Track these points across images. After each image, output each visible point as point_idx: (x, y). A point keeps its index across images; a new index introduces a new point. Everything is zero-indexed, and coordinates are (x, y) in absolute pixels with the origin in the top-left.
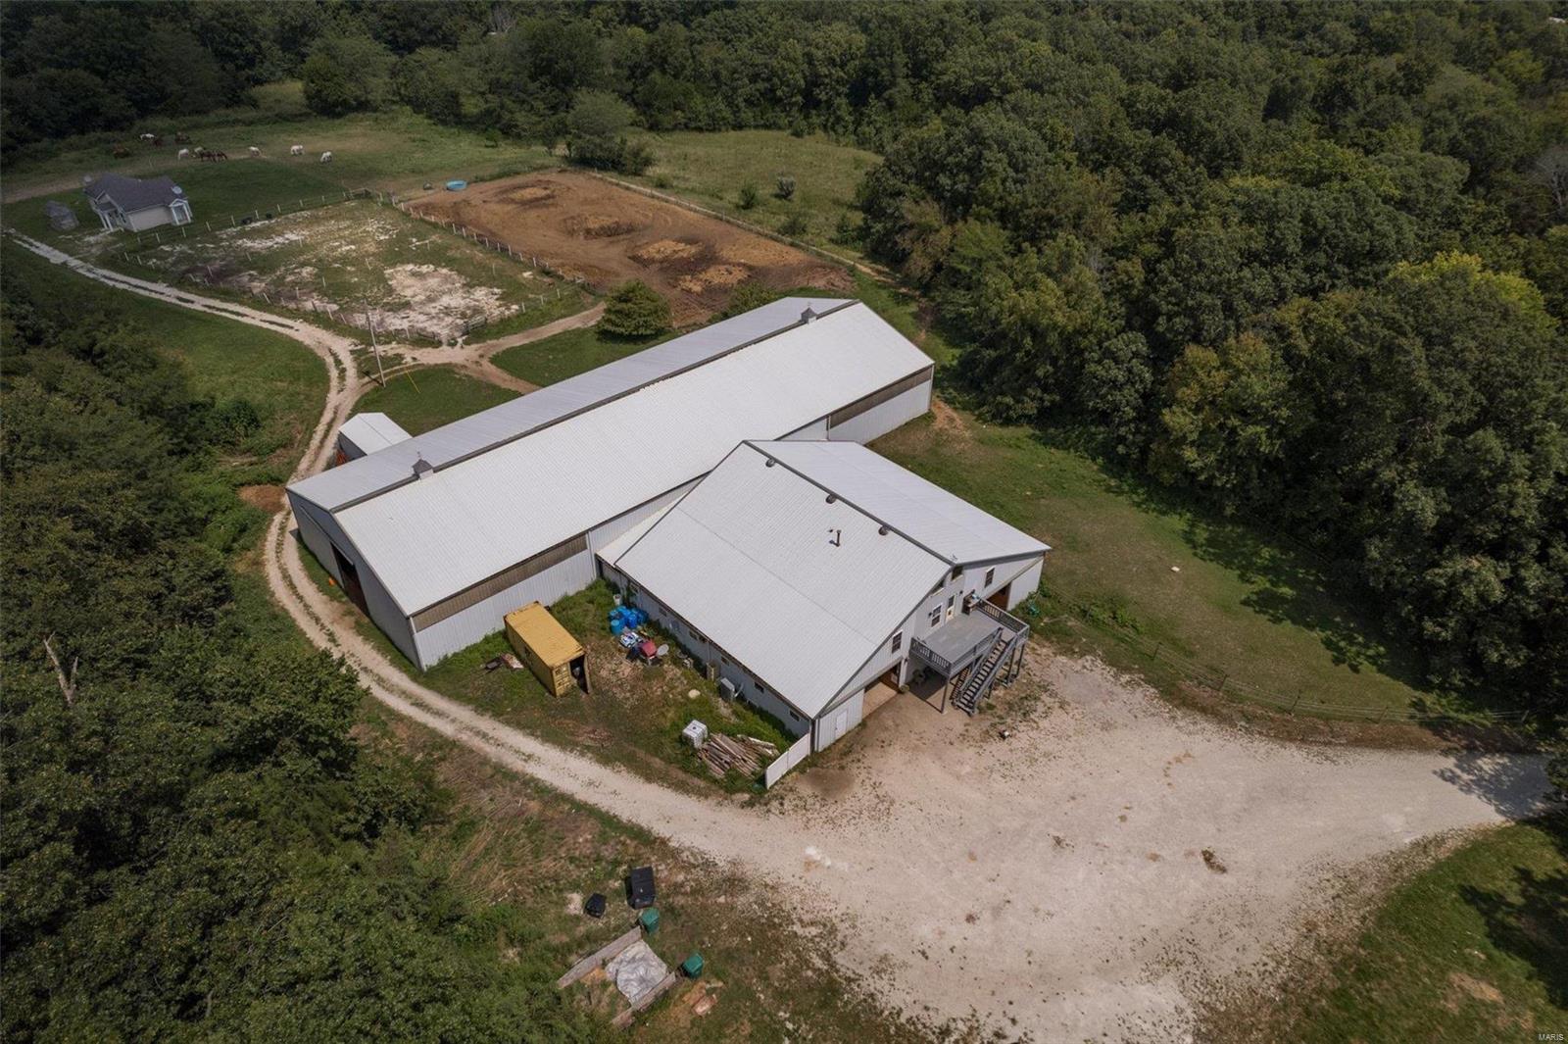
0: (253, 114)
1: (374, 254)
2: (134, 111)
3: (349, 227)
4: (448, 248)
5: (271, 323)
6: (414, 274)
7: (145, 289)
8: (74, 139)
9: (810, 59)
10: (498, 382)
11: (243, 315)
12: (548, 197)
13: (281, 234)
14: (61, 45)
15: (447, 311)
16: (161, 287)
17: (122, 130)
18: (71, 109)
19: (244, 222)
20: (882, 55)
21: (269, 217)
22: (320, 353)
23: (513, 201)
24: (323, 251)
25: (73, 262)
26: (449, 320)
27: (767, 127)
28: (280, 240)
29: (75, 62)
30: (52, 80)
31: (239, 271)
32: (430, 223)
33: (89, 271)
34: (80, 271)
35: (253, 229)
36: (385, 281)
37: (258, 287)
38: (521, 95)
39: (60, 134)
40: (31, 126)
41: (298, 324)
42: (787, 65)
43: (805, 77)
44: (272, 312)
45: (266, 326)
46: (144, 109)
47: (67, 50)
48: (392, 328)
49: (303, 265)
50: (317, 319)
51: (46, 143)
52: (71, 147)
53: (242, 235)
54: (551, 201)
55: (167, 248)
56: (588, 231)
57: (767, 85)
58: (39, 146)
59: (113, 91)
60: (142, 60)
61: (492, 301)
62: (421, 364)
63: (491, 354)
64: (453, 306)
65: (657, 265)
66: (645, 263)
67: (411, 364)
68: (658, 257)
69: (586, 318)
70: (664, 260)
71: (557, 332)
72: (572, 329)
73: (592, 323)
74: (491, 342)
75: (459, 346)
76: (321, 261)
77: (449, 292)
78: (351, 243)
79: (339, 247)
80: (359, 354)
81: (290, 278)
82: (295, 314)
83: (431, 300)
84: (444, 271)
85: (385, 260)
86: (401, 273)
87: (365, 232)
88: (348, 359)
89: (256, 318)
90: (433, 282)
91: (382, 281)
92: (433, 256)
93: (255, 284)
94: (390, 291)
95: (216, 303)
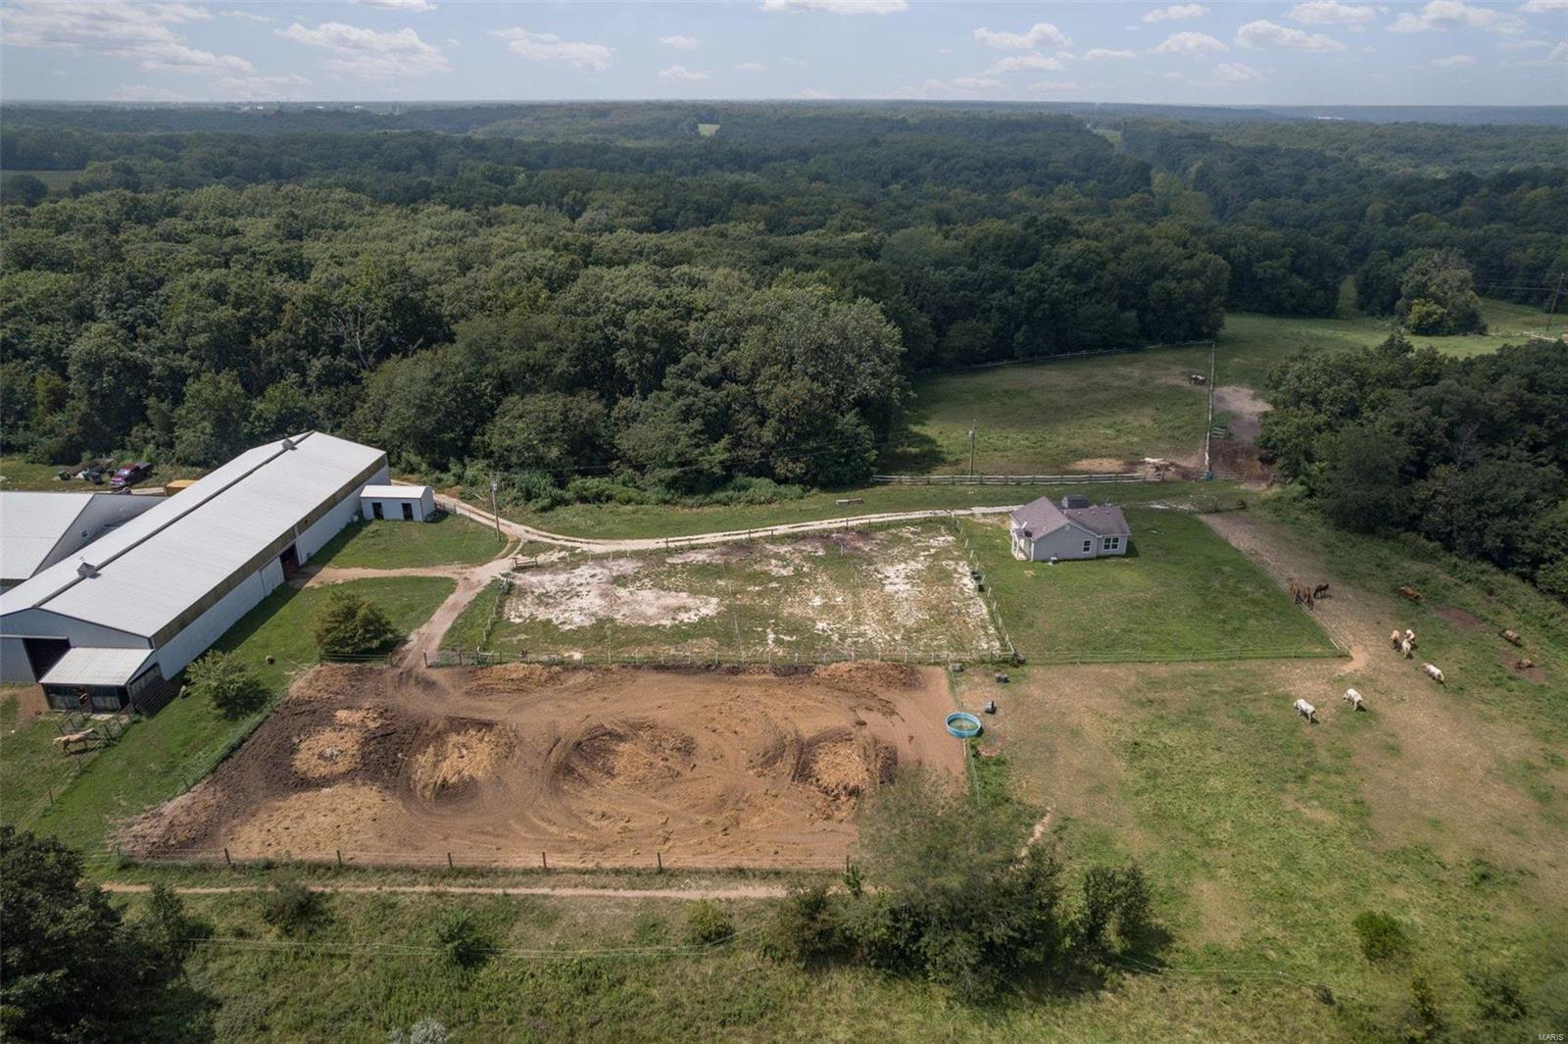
1: (774, 606)
6: (683, 609)
26: (550, 588)
28: (896, 580)
49: (801, 574)
61: (552, 616)
62: (503, 557)
63: (461, 583)
64: (575, 599)
65: (440, 726)
66: (459, 724)
67: (512, 555)
68: (454, 738)
69: (429, 639)
70: (439, 737)
71: (436, 617)
72: (425, 626)
73: (413, 637)
74: (479, 590)
75: (499, 576)
76: (800, 582)
77: (612, 608)
78: (829, 607)
79: (828, 598)
80: (567, 548)
81: (774, 561)
82: (693, 548)
83: (608, 595)
84: (666, 623)
85: (748, 607)
86: (701, 605)
87: (860, 623)
88: (565, 543)
89: (715, 537)
90: (651, 610)
91: (697, 592)
92: (717, 630)
93: (786, 548)
94: (663, 588)
95: (775, 533)
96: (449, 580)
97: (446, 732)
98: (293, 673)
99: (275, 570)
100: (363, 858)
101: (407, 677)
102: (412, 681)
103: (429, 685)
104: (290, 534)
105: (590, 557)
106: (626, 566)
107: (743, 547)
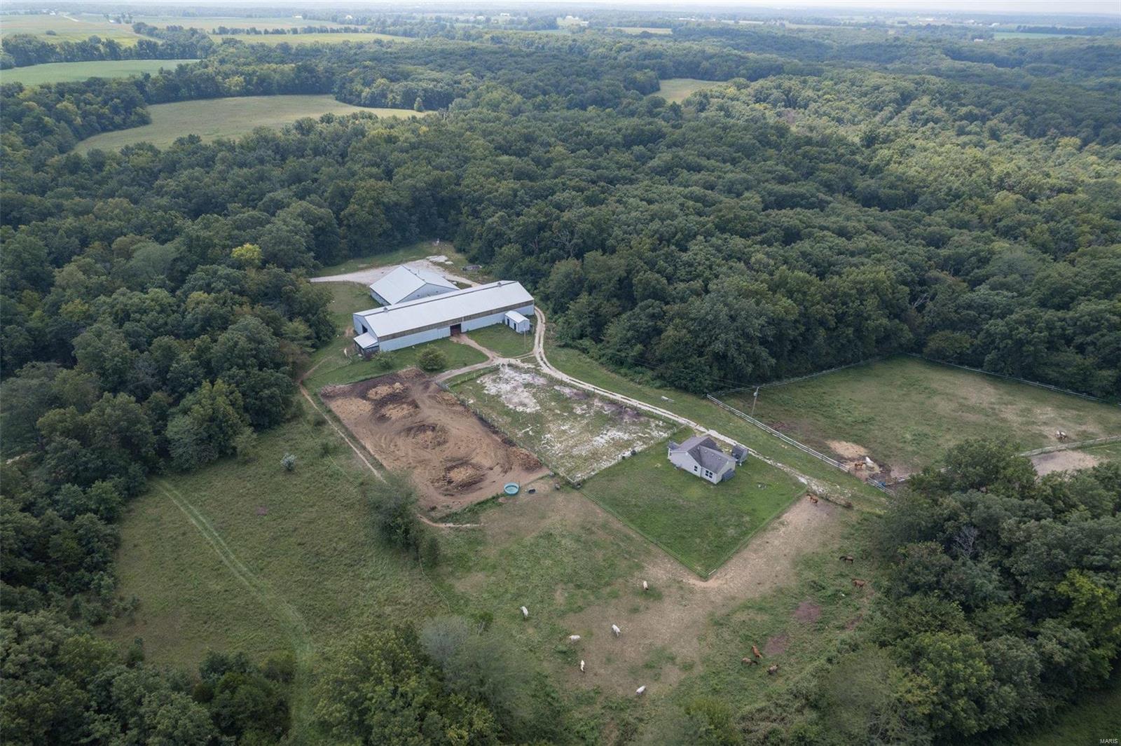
3: (572, 447)
4: (511, 424)
6: (525, 405)
13: (608, 442)
15: (507, 382)
19: (634, 454)
23: (474, 465)
24: (577, 426)
26: (506, 377)
28: (606, 437)
31: (613, 415)
35: (627, 449)
37: (597, 403)
49: (582, 416)
53: (631, 444)
54: (449, 464)
61: (489, 386)
62: (515, 358)
63: (489, 361)
64: (505, 384)
65: (408, 401)
66: (412, 403)
67: (518, 359)
69: (450, 375)
70: (404, 403)
71: (464, 369)
72: (457, 370)
73: (448, 372)
74: (489, 366)
75: (502, 364)
76: (576, 418)
77: (507, 393)
78: (564, 432)
79: (570, 429)
80: (538, 365)
81: (585, 406)
82: (572, 386)
83: (515, 388)
84: (511, 406)
85: (542, 416)
86: (532, 407)
87: (561, 442)
88: (541, 363)
89: (588, 387)
90: (516, 400)
91: (540, 402)
92: (517, 418)
93: (600, 404)
94: (534, 395)
95: (611, 396)
96: (487, 358)
97: (407, 403)
99: (446, 332)
100: (345, 422)
101: (427, 382)
102: (426, 384)
103: (427, 388)
104: (460, 319)
105: (537, 372)
106: (540, 381)
107: (588, 395)
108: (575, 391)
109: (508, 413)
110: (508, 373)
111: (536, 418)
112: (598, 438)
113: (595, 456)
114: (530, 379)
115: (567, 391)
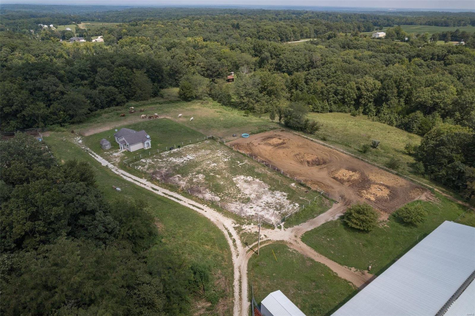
0: (162, 100)
1: (225, 169)
2: (125, 100)
3: (210, 154)
4: (254, 167)
5: (194, 206)
6: (246, 181)
7: (138, 182)
8: (107, 109)
9: (359, 89)
10: (313, 257)
11: (181, 200)
12: (283, 143)
13: (185, 156)
14: (107, 78)
15: (268, 205)
16: (144, 181)
17: (121, 106)
18: (107, 99)
19: (171, 149)
20: (388, 89)
21: (179, 147)
22: (220, 227)
23: (270, 144)
24: (204, 165)
25: (110, 166)
26: (271, 211)
27: (341, 111)
28: (185, 158)
29: (110, 84)
30: (103, 90)
31: (173, 175)
32: (242, 154)
33: (116, 170)
34: (113, 170)
35: (174, 153)
36: (235, 184)
37: (183, 184)
38: (257, 98)
39: (102, 108)
40: (95, 106)
41: (205, 207)
42: (350, 90)
43: (356, 95)
44: (192, 199)
45: (191, 207)
46: (128, 98)
47: (109, 80)
48: (248, 214)
49: (198, 173)
50: (212, 205)
51: (98, 111)
52: (106, 112)
53: (171, 155)
54: (284, 145)
55: (143, 160)
56: (308, 162)
57: (342, 97)
58: (97, 112)
59: (120, 93)
60: (130, 83)
61: (285, 200)
62: (270, 240)
63: (300, 235)
64: (270, 202)
65: (347, 183)
66: (341, 182)
67: (265, 239)
68: (345, 178)
69: (332, 214)
70: (348, 181)
71: (323, 222)
72: (329, 220)
73: (336, 218)
74: (296, 227)
75: (282, 229)
76: (205, 171)
77: (265, 193)
78: (214, 162)
79: (210, 164)
80: (238, 230)
81: (195, 180)
82: (202, 201)
83: (259, 197)
84: (258, 180)
85: (231, 173)
86: (240, 180)
87: (217, 156)
88: (234, 233)
89: (186, 202)
90: (255, 186)
91: (234, 184)
92: (250, 171)
93: (181, 182)
94: (239, 191)
95: (167, 192)
96: (303, 239)
97: (346, 181)
98: (386, 226)
101: (347, 202)
102: (347, 200)
103: (342, 197)
105: (239, 219)
106: (234, 207)
107: (189, 193)
108: (200, 196)
109: (258, 175)
110: (271, 217)
111: (235, 171)
112: (191, 158)
113: (196, 150)
114: (245, 209)
115: (208, 196)
